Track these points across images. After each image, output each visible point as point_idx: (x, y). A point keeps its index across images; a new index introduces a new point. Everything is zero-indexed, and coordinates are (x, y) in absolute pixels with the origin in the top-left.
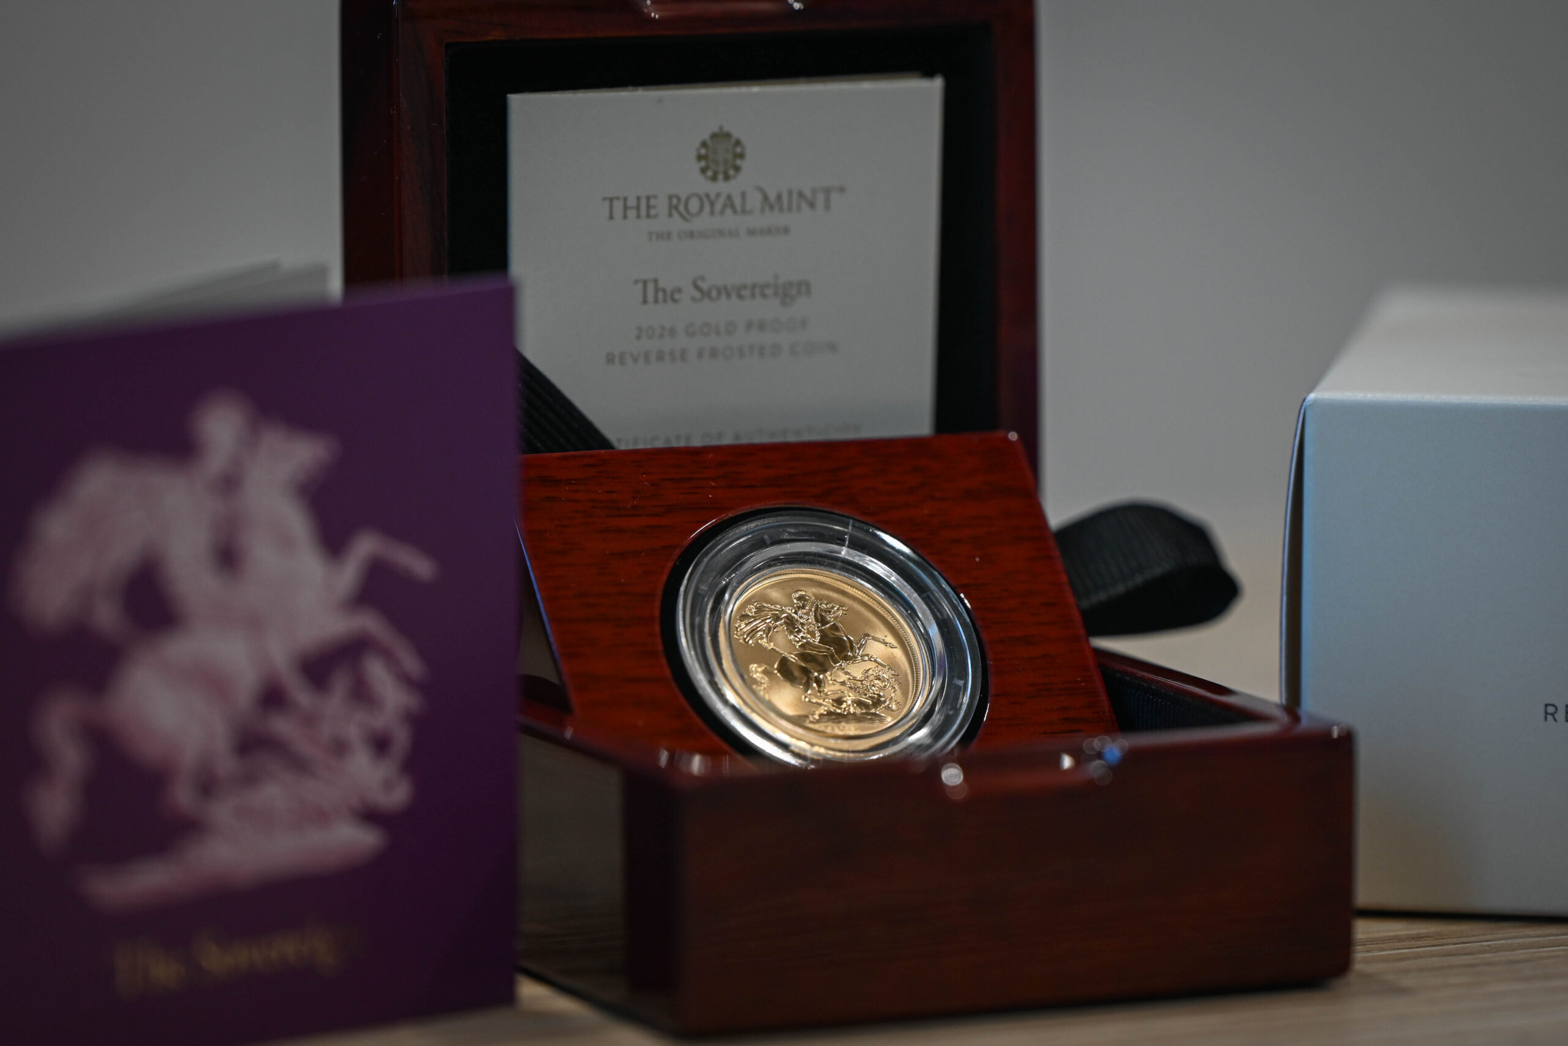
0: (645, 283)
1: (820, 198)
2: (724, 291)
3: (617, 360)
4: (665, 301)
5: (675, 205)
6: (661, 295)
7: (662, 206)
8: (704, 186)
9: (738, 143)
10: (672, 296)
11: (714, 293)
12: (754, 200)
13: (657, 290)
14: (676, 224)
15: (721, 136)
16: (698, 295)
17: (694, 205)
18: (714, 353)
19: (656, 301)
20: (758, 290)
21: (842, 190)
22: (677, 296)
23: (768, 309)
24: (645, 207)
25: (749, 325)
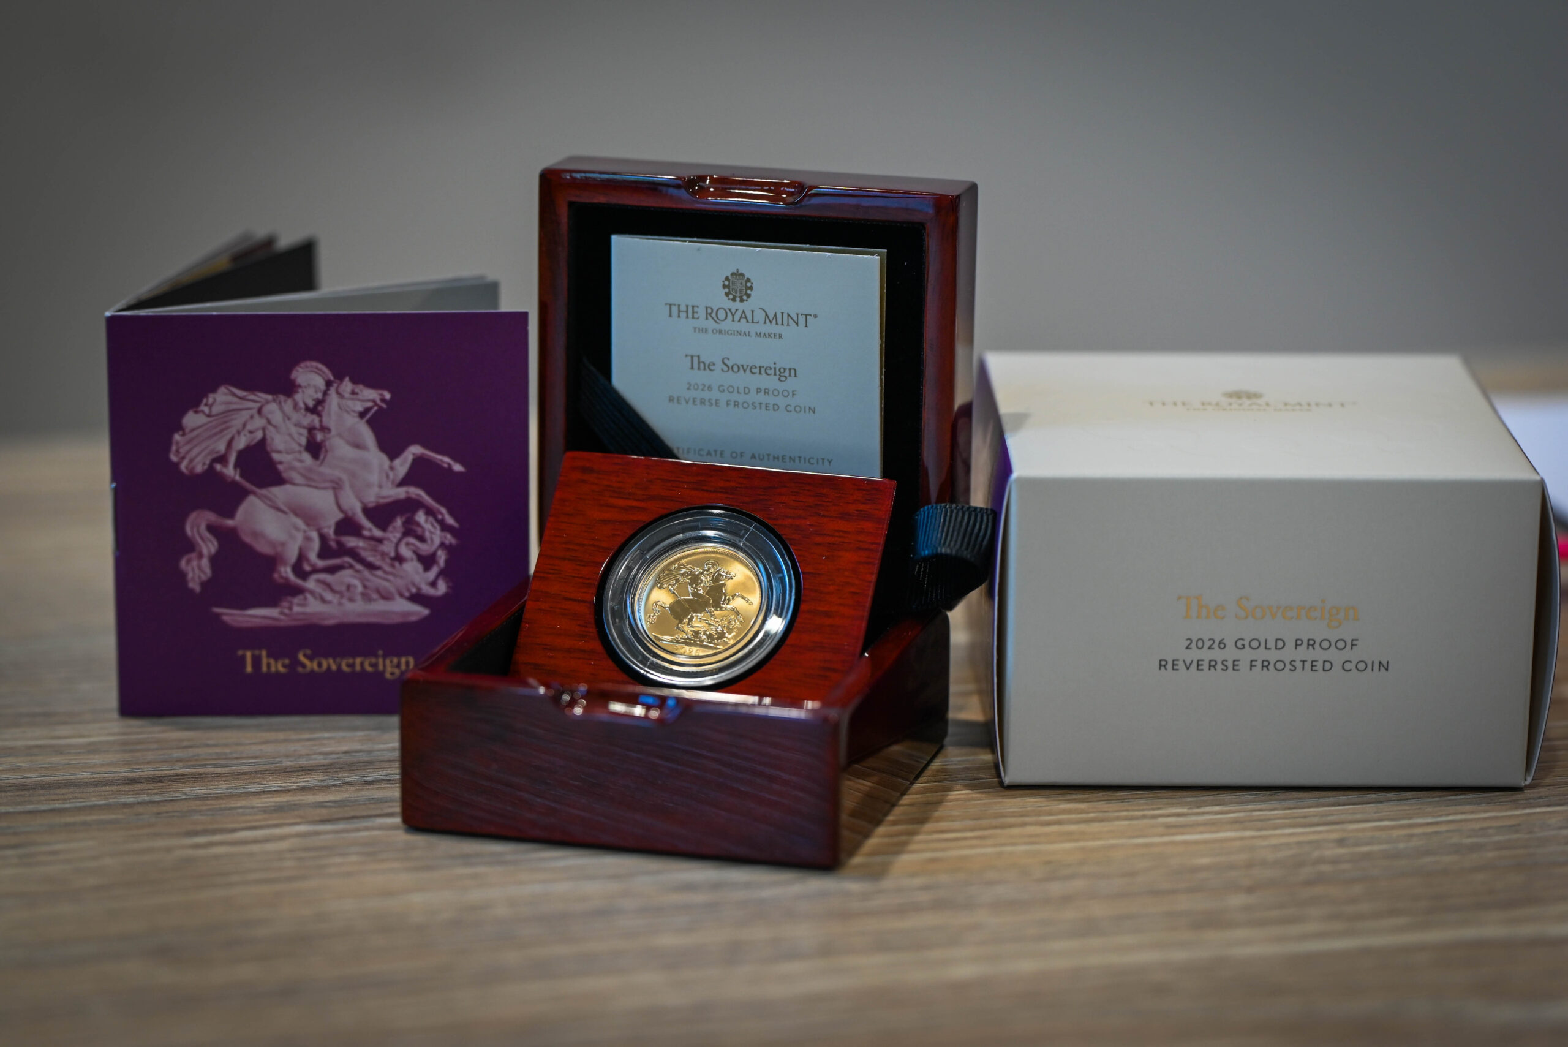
0: (692, 357)
1: (802, 320)
2: (741, 368)
3: (675, 400)
4: (705, 369)
5: (710, 313)
6: (702, 366)
7: (702, 313)
8: (727, 303)
9: (748, 280)
10: (709, 367)
11: (735, 369)
12: (760, 316)
13: (699, 363)
14: (711, 324)
15: (737, 275)
16: (726, 368)
17: (722, 314)
18: (736, 404)
19: (699, 369)
20: (763, 370)
21: (815, 316)
22: (712, 367)
23: (771, 382)
24: (691, 312)
25: (758, 390)
